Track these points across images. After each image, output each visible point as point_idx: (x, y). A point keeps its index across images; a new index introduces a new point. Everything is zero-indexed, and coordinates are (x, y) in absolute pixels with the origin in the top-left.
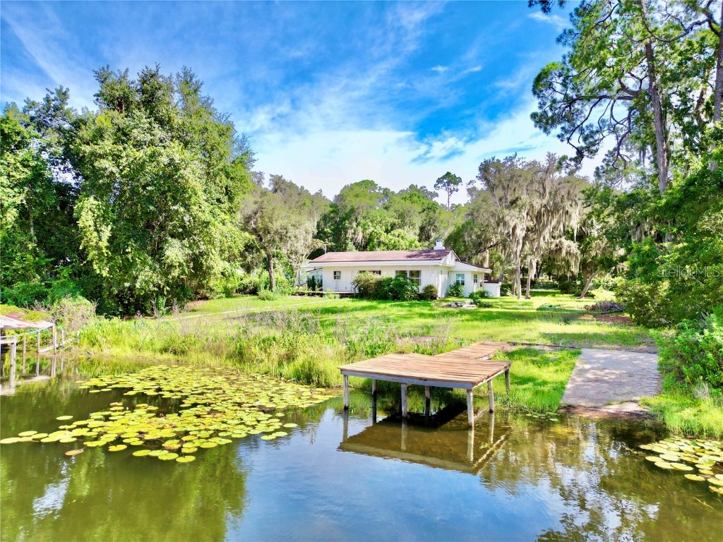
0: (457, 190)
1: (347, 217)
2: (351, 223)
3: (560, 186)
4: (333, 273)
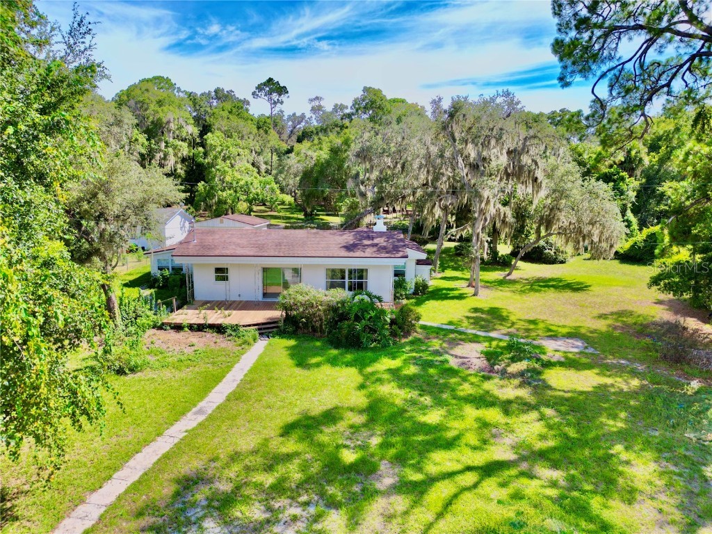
0: (282, 102)
2: (158, 144)
4: (213, 271)
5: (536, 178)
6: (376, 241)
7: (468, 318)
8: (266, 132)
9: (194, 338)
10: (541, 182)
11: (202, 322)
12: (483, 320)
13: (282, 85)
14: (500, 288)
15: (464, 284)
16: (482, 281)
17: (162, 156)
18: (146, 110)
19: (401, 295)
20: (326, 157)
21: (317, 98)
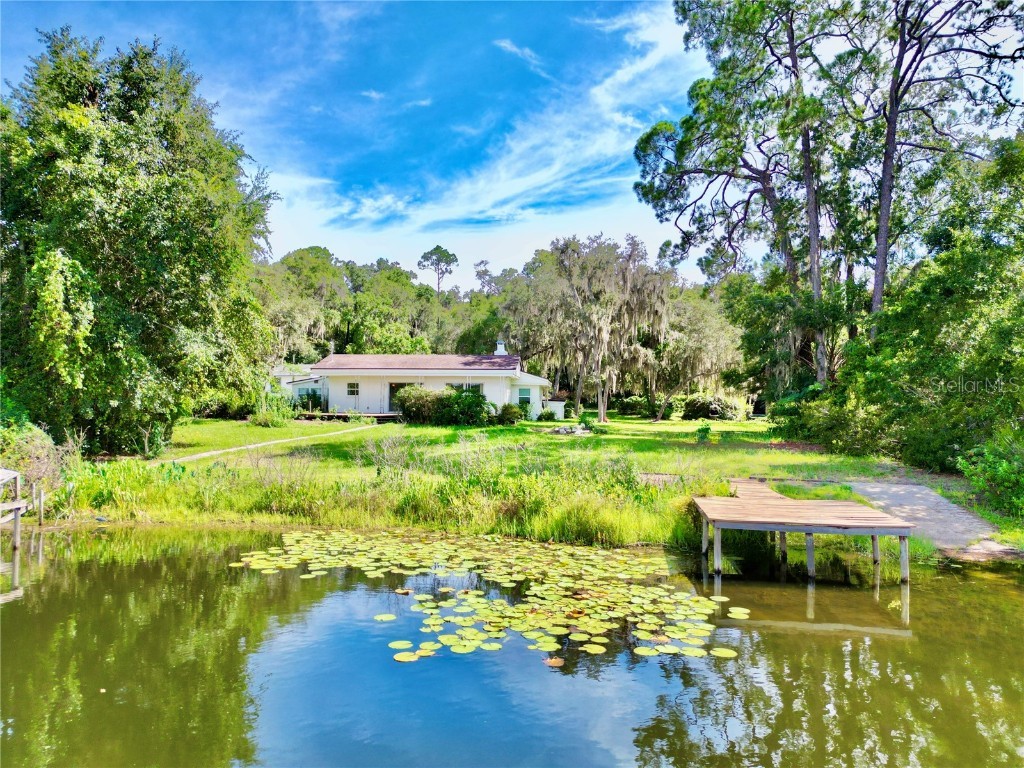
0: (451, 272)
3: (647, 279)
4: (347, 386)
5: (657, 311)
6: (494, 360)
8: (428, 300)
10: (661, 315)
11: (332, 414)
13: (450, 253)
20: (484, 317)
21: (482, 262)
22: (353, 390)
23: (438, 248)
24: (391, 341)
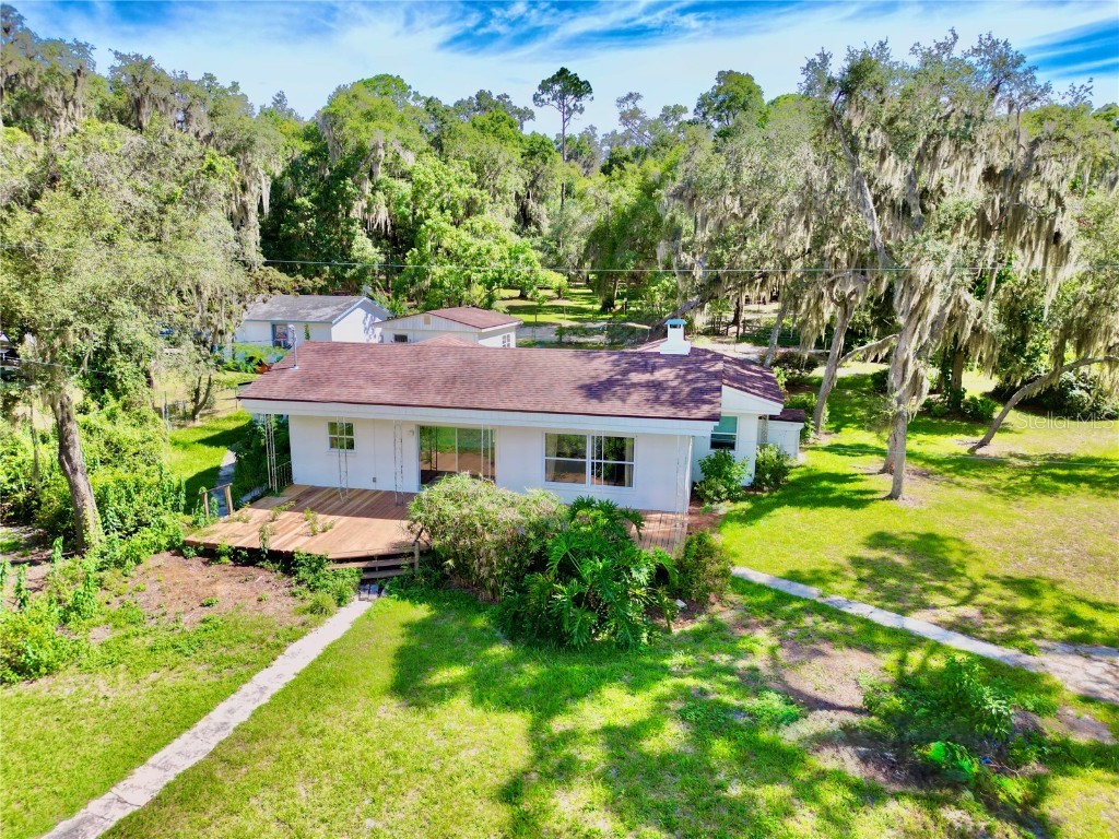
0: (581, 110)
1: (343, 173)
2: (357, 185)
3: (1038, 152)
4: (326, 430)
5: (1058, 235)
6: (659, 375)
7: (858, 562)
8: (545, 160)
9: (226, 585)
10: (1069, 244)
11: (257, 545)
12: (895, 570)
13: (582, 80)
14: (958, 479)
15: (876, 462)
16: (911, 455)
17: (366, 206)
18: (340, 128)
19: (718, 494)
20: (632, 200)
21: (631, 95)
22: (343, 437)
23: (563, 71)
24: (473, 250)
